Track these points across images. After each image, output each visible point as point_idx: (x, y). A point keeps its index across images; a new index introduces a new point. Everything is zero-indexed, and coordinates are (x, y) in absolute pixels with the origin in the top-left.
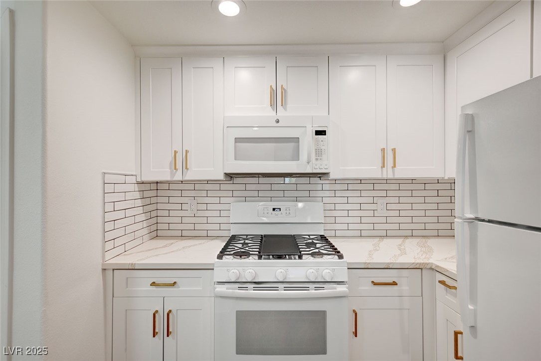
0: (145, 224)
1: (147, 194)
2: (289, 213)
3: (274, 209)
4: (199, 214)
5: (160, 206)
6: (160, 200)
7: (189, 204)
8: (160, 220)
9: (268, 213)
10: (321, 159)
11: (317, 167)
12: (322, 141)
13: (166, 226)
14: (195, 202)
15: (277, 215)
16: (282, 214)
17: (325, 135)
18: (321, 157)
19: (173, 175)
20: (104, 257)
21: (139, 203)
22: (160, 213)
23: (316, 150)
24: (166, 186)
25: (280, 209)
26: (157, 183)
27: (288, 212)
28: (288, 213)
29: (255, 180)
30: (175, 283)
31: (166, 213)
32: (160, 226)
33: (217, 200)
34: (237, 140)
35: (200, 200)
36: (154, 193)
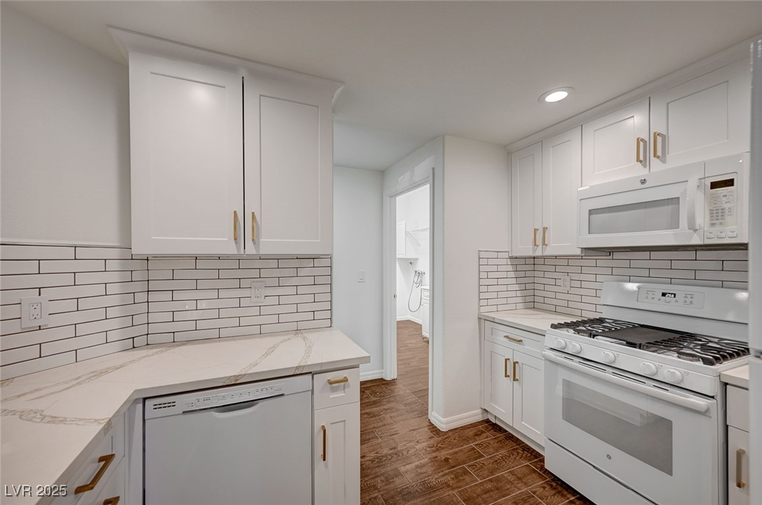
0: (519, 294)
1: (519, 268)
2: (691, 302)
3: (664, 295)
4: (573, 291)
5: (537, 280)
6: (537, 274)
7: (562, 279)
8: (537, 293)
9: (653, 298)
10: (721, 224)
11: (712, 236)
12: (724, 196)
13: (541, 300)
14: (568, 278)
15: (668, 302)
16: (677, 301)
17: (733, 185)
18: (720, 221)
19: (534, 251)
20: (479, 309)
21: (512, 274)
22: (537, 286)
23: (711, 210)
24: (541, 261)
25: (675, 295)
26: (534, 258)
27: (688, 300)
28: (688, 302)
29: (646, 255)
30: (521, 341)
31: (541, 287)
32: (537, 299)
33: (592, 278)
34: (591, 212)
35: (574, 277)
36: (531, 267)
